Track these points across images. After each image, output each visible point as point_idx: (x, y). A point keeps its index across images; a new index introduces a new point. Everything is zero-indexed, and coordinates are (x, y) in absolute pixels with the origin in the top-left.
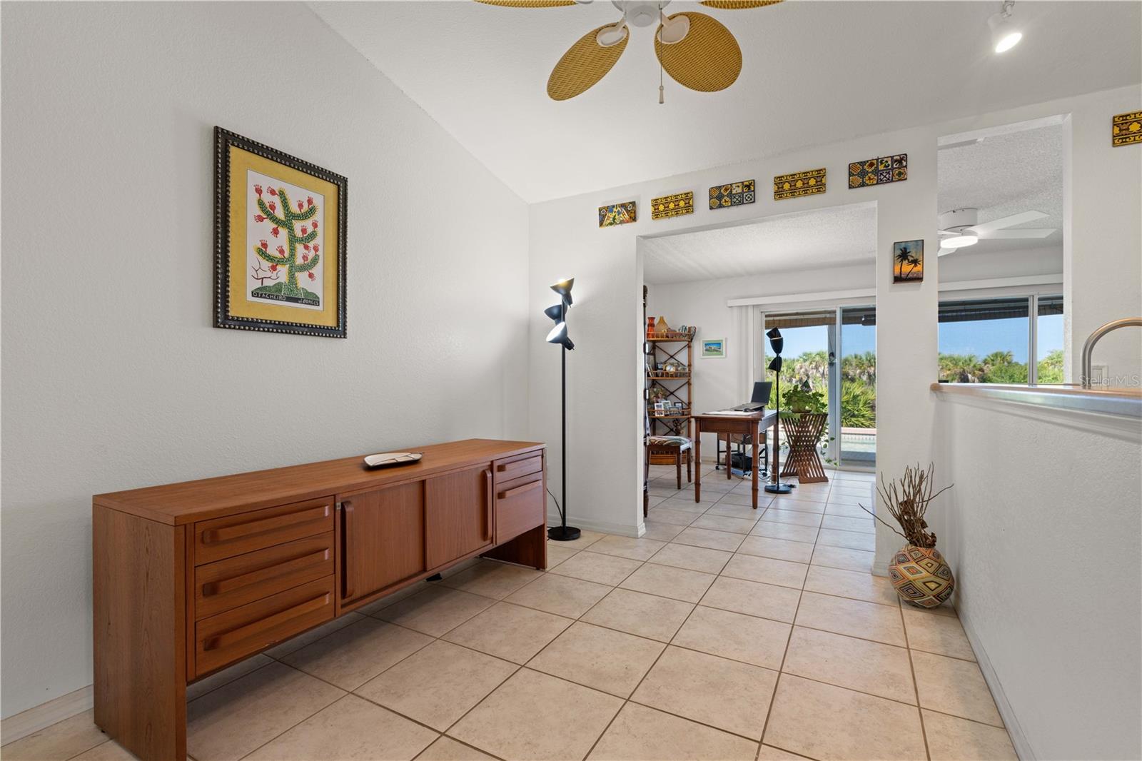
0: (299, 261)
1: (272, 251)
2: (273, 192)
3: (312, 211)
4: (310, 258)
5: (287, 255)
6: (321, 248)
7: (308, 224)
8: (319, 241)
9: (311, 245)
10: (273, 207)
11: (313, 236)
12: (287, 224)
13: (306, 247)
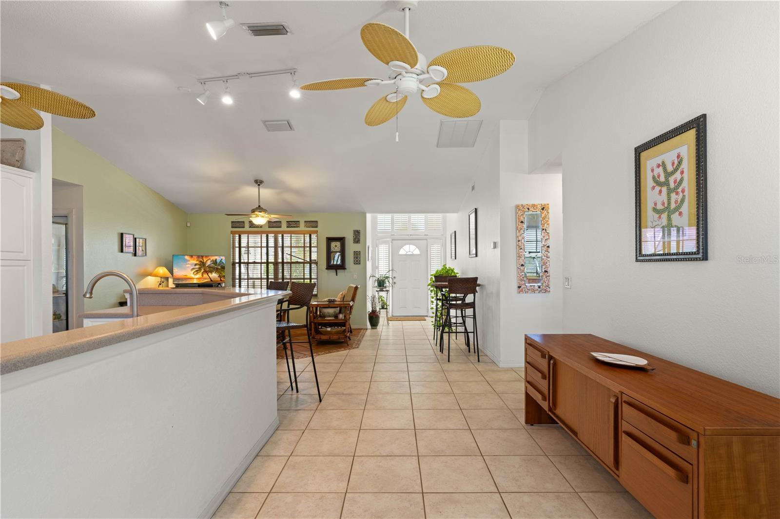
0: (673, 206)
1: (660, 207)
2: (659, 166)
3: (680, 163)
4: (679, 200)
5: (666, 205)
6: (686, 189)
7: (678, 175)
8: (685, 184)
9: (680, 190)
10: (659, 176)
11: (682, 180)
12: (666, 183)
13: (677, 193)
